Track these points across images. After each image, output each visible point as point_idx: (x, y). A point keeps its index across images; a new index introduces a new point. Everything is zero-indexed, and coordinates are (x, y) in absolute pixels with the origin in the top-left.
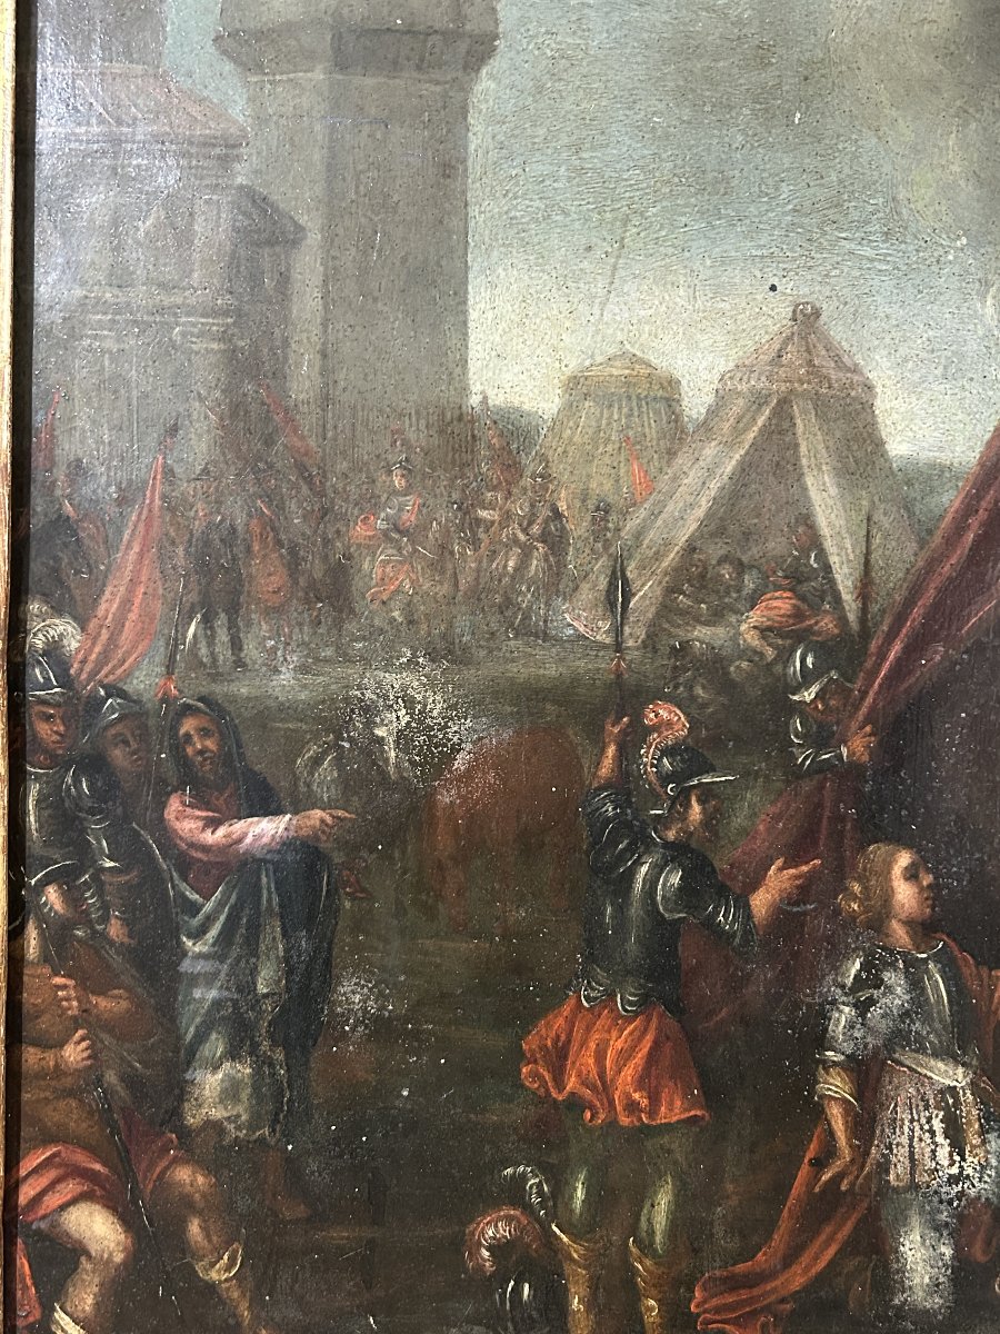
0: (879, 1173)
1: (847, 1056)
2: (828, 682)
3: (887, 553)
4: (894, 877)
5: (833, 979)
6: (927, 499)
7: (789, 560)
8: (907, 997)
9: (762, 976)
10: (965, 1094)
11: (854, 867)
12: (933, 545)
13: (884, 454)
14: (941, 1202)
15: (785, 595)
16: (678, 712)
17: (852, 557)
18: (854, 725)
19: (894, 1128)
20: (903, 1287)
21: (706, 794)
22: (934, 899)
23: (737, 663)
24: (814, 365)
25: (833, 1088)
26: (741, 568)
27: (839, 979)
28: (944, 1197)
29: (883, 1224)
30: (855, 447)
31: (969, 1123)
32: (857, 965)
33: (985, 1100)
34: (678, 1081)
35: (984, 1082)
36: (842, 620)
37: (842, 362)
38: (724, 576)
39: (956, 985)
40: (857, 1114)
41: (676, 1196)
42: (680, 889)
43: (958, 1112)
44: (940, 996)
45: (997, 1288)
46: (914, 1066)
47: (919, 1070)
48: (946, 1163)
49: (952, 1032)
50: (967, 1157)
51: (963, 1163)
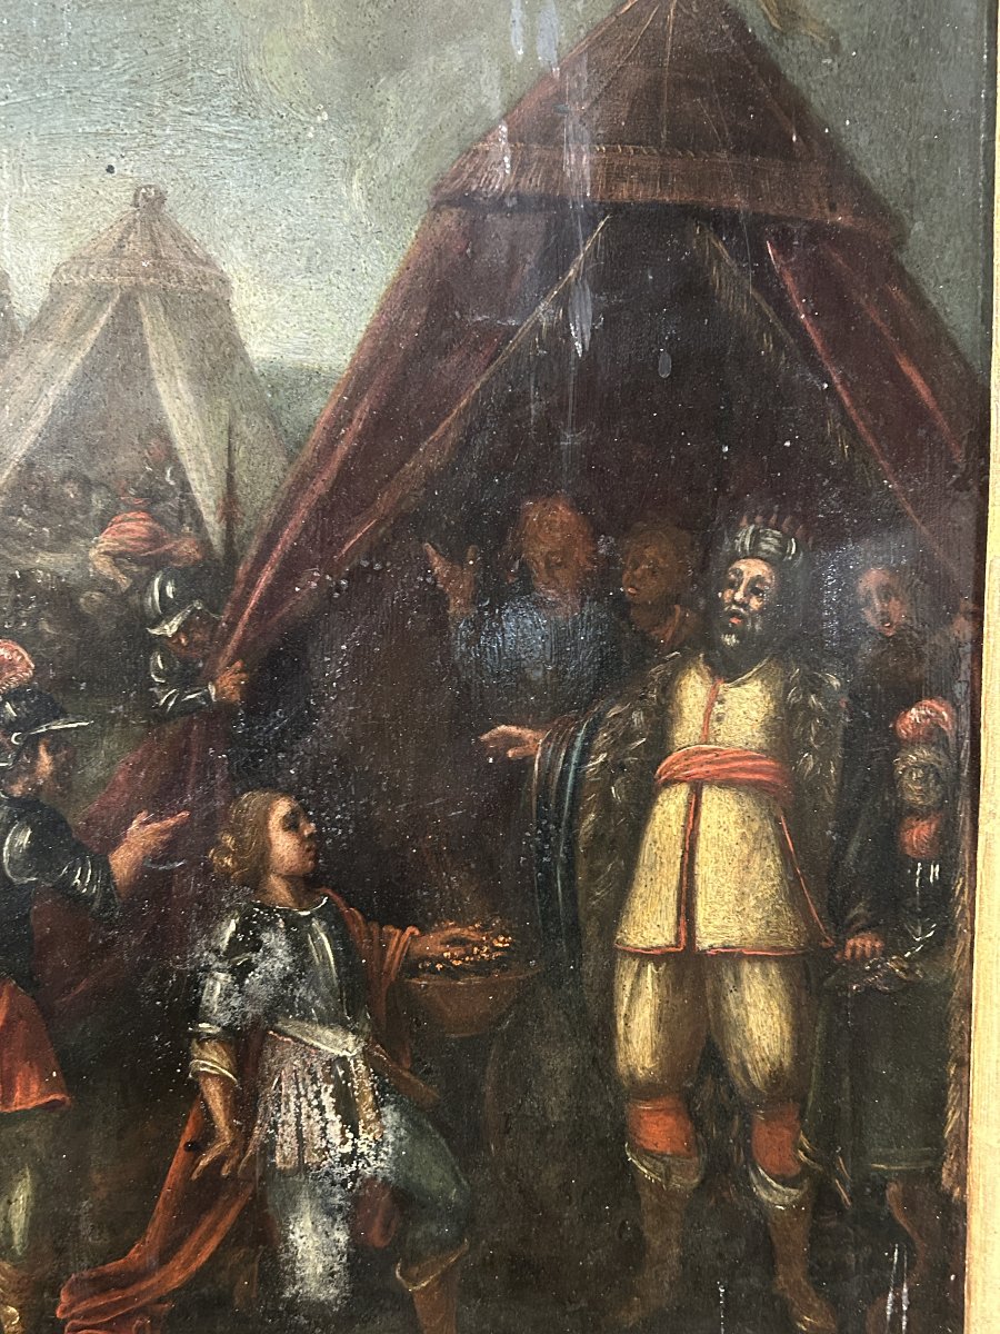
0: (264, 1156)
1: (224, 1028)
2: (191, 613)
3: (251, 468)
4: (271, 828)
5: (206, 943)
6: (295, 407)
7: (142, 476)
8: (289, 960)
9: (125, 944)
10: (356, 1065)
11: (227, 817)
12: (303, 459)
13: (244, 357)
14: (333, 1184)
15: (139, 516)
16: (21, 650)
17: (212, 472)
18: (222, 661)
19: (279, 1106)
20: (294, 1278)
21: (56, 742)
22: (317, 851)
23: (87, 594)
24: (161, 258)
25: (210, 1064)
26: (87, 485)
27: (213, 944)
28: (338, 1179)
29: (270, 1211)
30: (211, 349)
31: (362, 1096)
32: (233, 927)
33: (378, 1070)
34: (34, 1063)
35: (377, 1050)
36: (205, 544)
37: (192, 253)
38: (68, 495)
39: (343, 944)
40: (237, 1092)
41: (36, 1189)
42: (30, 849)
43: (349, 1084)
44: (326, 957)
45: (397, 1273)
46: (299, 1036)
47: (305, 1039)
48: (337, 1141)
49: (341, 997)
50: (360, 1134)
51: (356, 1141)
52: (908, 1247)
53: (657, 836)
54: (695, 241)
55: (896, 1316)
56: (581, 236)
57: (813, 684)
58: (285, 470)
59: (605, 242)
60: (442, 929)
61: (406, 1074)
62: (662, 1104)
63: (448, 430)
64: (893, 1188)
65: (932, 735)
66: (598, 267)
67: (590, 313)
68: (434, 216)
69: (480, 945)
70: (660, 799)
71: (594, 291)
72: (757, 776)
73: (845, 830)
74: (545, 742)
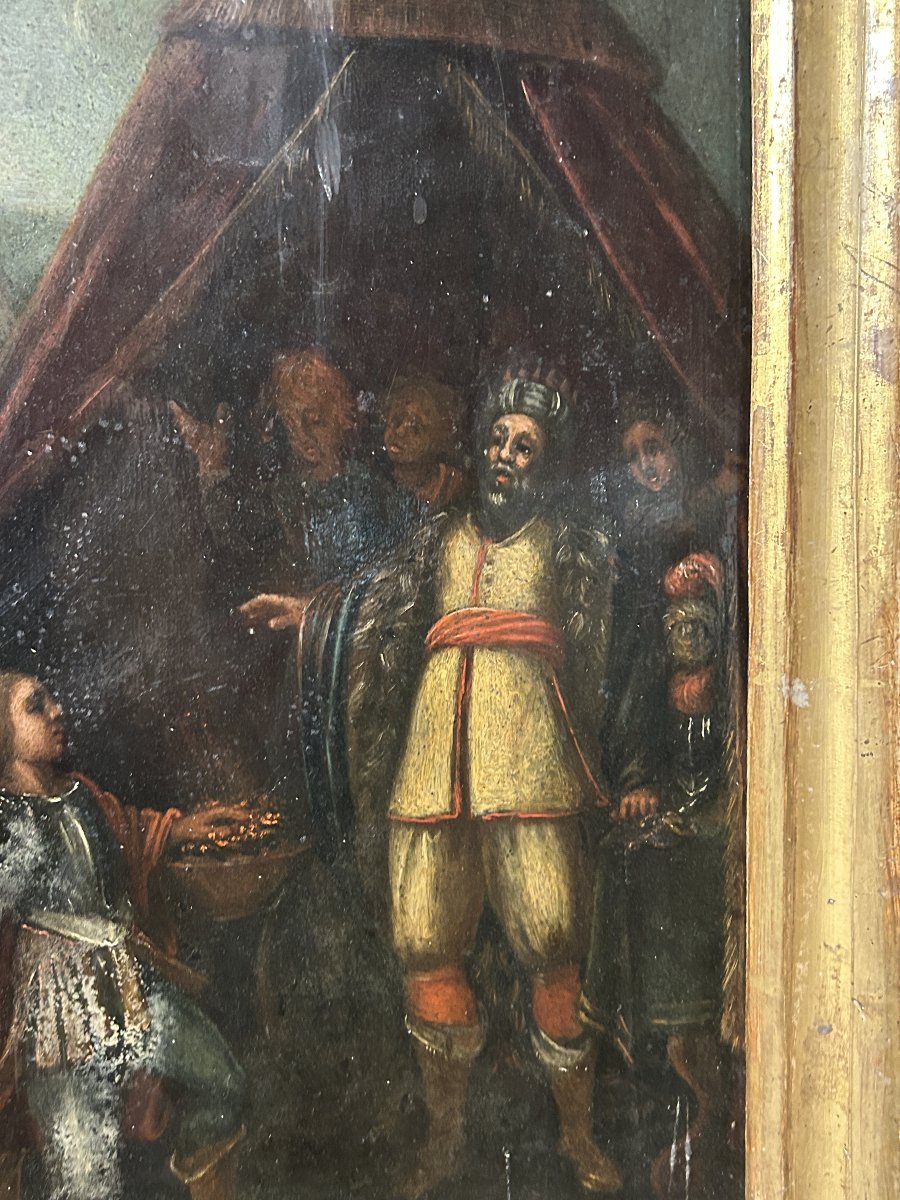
0: (23, 1054)
4: (13, 711)
10: (118, 955)
12: (31, 312)
14: (100, 1079)
19: (37, 1002)
20: (61, 1179)
22: (65, 734)
28: (104, 1073)
29: (32, 1112)
31: (126, 987)
33: (143, 959)
35: (141, 938)
39: (99, 830)
43: (112, 975)
44: (80, 846)
45: (172, 1166)
46: (55, 928)
47: (61, 931)
48: (103, 1034)
49: (98, 885)
50: (126, 1024)
51: (122, 1032)
52: (691, 1099)
53: (428, 702)
54: (446, 80)
55: (680, 1167)
56: (326, 72)
57: (581, 542)
58: (11, 324)
59: (351, 79)
60: (205, 809)
61: (172, 961)
62: (441, 973)
63: (191, 277)
64: (674, 1043)
65: (701, 590)
66: (345, 105)
67: (339, 155)
68: (166, 49)
69: (246, 824)
70: (431, 664)
71: (343, 130)
72: (528, 637)
73: (617, 688)
74: (309, 609)
